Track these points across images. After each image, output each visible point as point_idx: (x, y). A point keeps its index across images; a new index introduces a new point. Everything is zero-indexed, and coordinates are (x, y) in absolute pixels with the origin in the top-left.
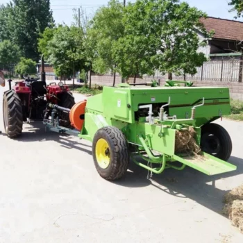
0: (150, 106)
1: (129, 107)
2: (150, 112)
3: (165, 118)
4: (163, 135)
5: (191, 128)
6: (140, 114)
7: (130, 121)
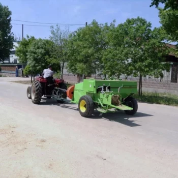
0: (103, 87)
1: (94, 87)
2: (103, 89)
3: (108, 91)
4: (107, 97)
5: (118, 95)
6: (99, 90)
7: (95, 93)
